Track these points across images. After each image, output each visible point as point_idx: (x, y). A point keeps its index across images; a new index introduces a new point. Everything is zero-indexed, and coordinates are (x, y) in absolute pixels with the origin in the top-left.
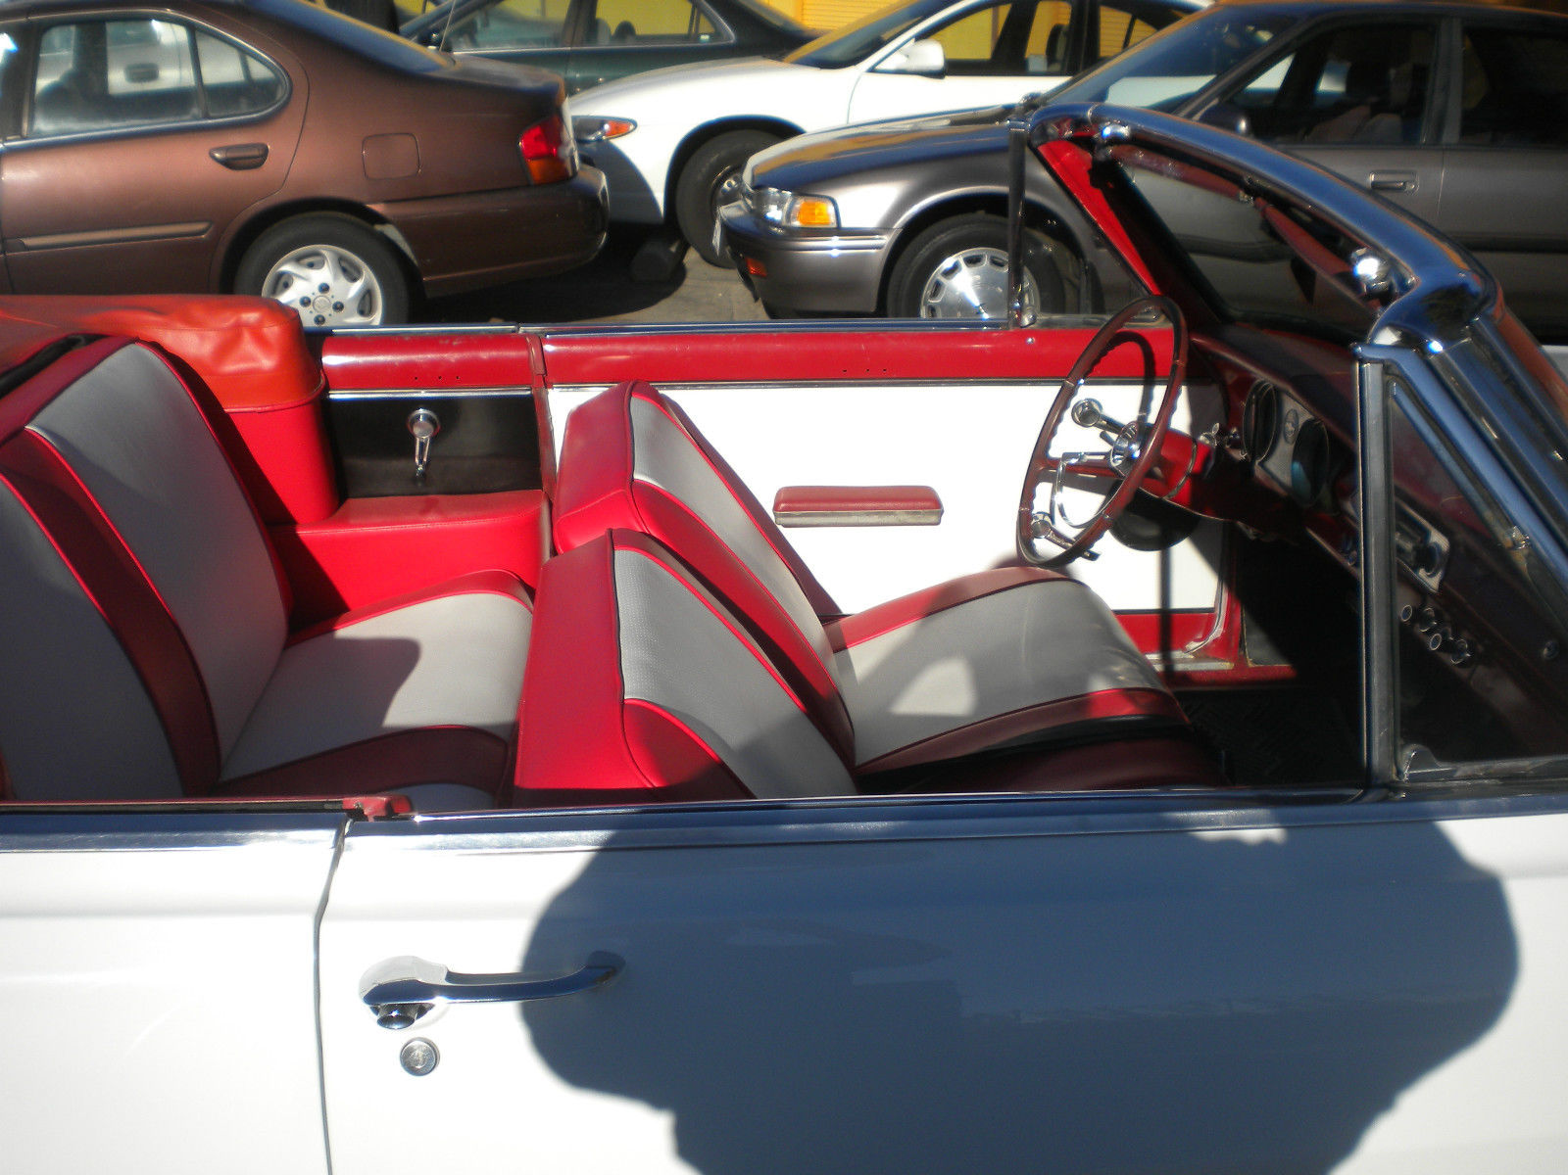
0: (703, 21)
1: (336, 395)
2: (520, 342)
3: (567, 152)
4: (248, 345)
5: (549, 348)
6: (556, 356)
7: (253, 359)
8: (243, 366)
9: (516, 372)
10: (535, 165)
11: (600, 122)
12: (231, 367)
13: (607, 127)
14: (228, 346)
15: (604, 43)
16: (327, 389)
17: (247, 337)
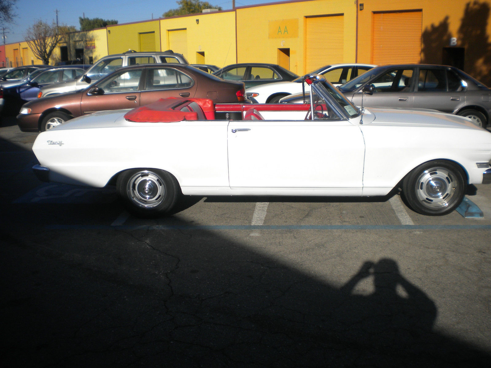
0: (275, 74)
1: (217, 112)
2: (240, 105)
3: (245, 96)
4: (207, 104)
5: (244, 106)
6: (245, 107)
7: (208, 105)
8: (207, 106)
9: (240, 109)
10: (239, 98)
11: (252, 94)
12: (205, 106)
13: (253, 95)
14: (205, 104)
15: (252, 80)
16: (216, 111)
17: (207, 102)
